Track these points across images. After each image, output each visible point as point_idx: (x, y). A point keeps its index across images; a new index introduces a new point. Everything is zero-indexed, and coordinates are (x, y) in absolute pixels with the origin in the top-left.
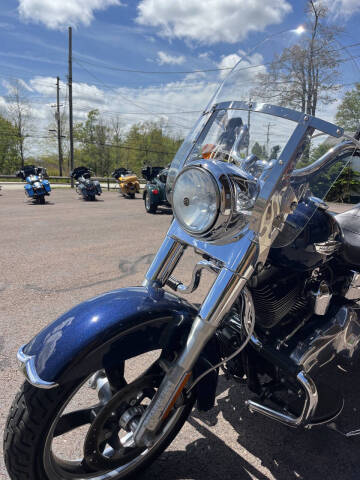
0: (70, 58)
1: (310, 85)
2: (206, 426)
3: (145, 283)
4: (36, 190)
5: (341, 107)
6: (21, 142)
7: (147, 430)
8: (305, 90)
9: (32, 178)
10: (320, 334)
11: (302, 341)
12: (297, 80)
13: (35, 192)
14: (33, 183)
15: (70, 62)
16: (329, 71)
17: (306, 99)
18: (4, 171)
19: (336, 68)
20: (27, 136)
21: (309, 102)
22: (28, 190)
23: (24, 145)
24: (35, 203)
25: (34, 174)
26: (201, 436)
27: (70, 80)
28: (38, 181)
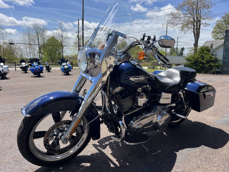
0: (83, 11)
1: (197, 18)
2: (101, 149)
3: (72, 91)
4: (65, 69)
5: (215, 28)
6: (63, 48)
7: (65, 137)
8: (194, 20)
9: (64, 64)
10: (144, 115)
11: (135, 116)
12: (190, 15)
13: (65, 70)
14: (64, 66)
15: (83, 12)
16: (206, 10)
17: (195, 24)
18: (55, 62)
19: (209, 9)
20: (65, 46)
21: (197, 26)
22: (62, 69)
23: (64, 50)
24: (65, 75)
25: (65, 62)
26: (98, 152)
27: (83, 20)
28: (66, 65)
